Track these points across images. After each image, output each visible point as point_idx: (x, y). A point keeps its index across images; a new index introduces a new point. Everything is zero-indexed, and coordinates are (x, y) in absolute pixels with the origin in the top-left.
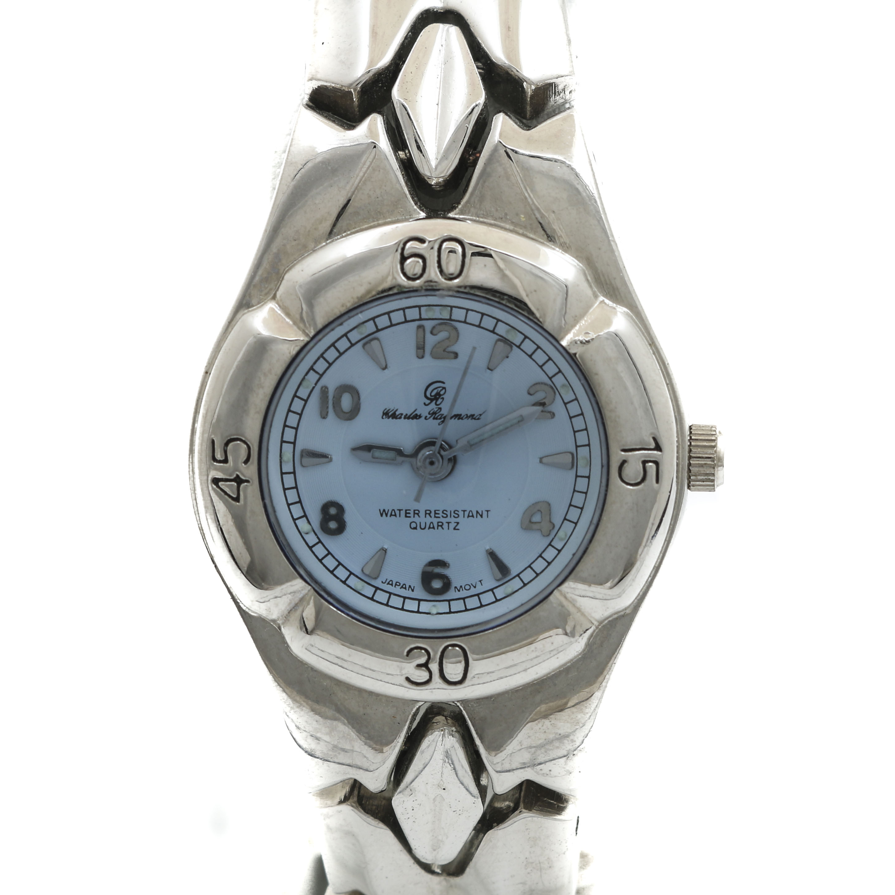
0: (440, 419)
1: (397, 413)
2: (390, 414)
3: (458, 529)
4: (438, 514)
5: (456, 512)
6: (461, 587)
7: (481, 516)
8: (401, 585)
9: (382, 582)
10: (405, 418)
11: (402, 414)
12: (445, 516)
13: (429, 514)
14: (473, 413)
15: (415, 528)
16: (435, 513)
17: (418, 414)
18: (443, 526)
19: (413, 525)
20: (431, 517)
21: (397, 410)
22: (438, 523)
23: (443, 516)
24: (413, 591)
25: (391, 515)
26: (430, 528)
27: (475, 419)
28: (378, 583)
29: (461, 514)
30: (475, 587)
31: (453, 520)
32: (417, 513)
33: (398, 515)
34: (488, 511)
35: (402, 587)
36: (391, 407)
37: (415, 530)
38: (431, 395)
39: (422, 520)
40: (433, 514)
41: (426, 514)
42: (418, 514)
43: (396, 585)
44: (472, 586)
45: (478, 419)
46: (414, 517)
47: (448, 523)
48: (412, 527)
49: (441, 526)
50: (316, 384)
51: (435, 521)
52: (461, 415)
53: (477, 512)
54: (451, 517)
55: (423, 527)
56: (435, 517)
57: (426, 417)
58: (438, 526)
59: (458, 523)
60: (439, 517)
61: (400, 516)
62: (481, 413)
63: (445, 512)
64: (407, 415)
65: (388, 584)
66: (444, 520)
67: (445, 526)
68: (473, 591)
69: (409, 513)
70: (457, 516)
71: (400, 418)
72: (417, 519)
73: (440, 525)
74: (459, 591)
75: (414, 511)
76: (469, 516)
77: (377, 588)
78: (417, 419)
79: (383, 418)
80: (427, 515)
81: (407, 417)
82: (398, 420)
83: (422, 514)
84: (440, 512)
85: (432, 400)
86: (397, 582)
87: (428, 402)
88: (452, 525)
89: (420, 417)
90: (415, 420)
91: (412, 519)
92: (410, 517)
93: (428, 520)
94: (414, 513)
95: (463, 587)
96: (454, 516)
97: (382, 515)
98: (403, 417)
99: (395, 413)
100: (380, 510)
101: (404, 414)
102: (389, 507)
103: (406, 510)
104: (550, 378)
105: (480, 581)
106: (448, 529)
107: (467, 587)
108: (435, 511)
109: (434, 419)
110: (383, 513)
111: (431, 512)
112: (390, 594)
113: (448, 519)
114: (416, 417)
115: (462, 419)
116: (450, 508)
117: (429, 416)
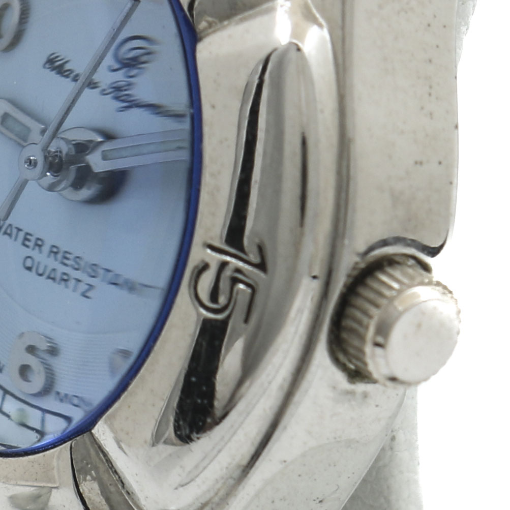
0: (123, 101)
1: (67, 67)
2: (56, 64)
3: (88, 298)
4: (68, 259)
5: (94, 267)
6: (66, 395)
10: (73, 79)
11: (72, 72)
12: (77, 266)
13: (56, 254)
15: (29, 269)
16: (64, 257)
17: (96, 81)
18: (68, 283)
19: (29, 263)
20: (56, 259)
21: (66, 62)
22: (63, 273)
23: (73, 266)
25: (5, 232)
29: (100, 273)
31: (86, 278)
32: (39, 244)
33: (14, 236)
38: (124, 57)
39: (43, 259)
40: (60, 257)
41: (51, 251)
42: (40, 246)
46: (34, 249)
47: (79, 281)
48: (27, 264)
51: (61, 269)
54: (84, 272)
55: (41, 271)
56: (62, 262)
57: (104, 90)
58: (62, 279)
59: (91, 287)
60: (67, 265)
61: (16, 239)
63: (78, 260)
64: (78, 75)
66: (73, 274)
67: (72, 283)
69: (29, 241)
70: (93, 274)
71: (67, 76)
72: (35, 253)
73: (65, 280)
75: (37, 239)
79: (44, 67)
80: (52, 255)
82: (63, 78)
83: (46, 249)
84: (72, 258)
85: (123, 65)
88: (83, 287)
92: (27, 246)
93: (52, 263)
94: (36, 244)
96: (89, 274)
98: (72, 75)
99: (62, 66)
101: (75, 73)
103: (27, 234)
106: (75, 291)
108: (65, 252)
111: (59, 251)
113: (79, 275)
117: (108, 90)
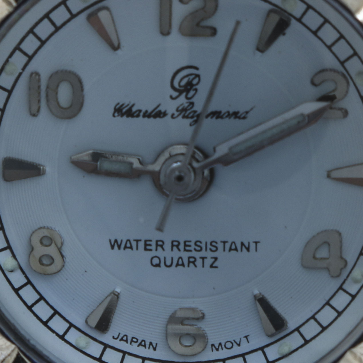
0: (192, 117)
2: (124, 110)
3: (216, 267)
4: (190, 246)
5: (214, 244)
6: (220, 344)
7: (248, 249)
8: (139, 341)
9: (113, 337)
10: (144, 116)
11: (140, 111)
12: (198, 248)
13: (177, 246)
14: (236, 110)
15: (158, 265)
16: (185, 245)
17: (163, 111)
18: (196, 263)
19: (156, 261)
20: (179, 250)
21: (133, 105)
22: (189, 258)
23: (195, 250)
24: (155, 349)
25: (125, 247)
26: (178, 265)
27: (239, 118)
28: (107, 338)
29: (220, 246)
30: (239, 345)
31: (209, 254)
32: (160, 244)
33: (134, 247)
34: (256, 243)
35: (140, 345)
36: (126, 100)
37: (158, 268)
38: (180, 86)
39: (168, 254)
40: (182, 247)
41: (173, 246)
42: (162, 246)
43: (132, 341)
44: (234, 344)
45: (244, 118)
46: (156, 250)
47: (203, 258)
48: (154, 263)
49: (193, 263)
50: (24, 69)
51: (185, 256)
53: (242, 244)
54: (206, 250)
55: (168, 263)
56: (185, 250)
57: (173, 114)
58: (189, 262)
59: (216, 259)
60: (190, 251)
61: (137, 249)
62: (248, 109)
63: (198, 244)
64: (146, 111)
65: (122, 339)
66: (197, 255)
67: (199, 262)
68: (236, 350)
69: (150, 245)
70: (214, 249)
71: (138, 116)
72: (160, 253)
73: (192, 261)
74: (217, 350)
75: (157, 241)
76: (230, 249)
77: (106, 346)
78: (160, 117)
79: (114, 116)
80: (175, 248)
81: (147, 115)
82: (135, 119)
83: (167, 246)
84: (192, 244)
85: (180, 92)
86: (133, 338)
87: (175, 94)
88: (208, 262)
89: (165, 114)
90: (158, 119)
91: (153, 253)
92: (151, 250)
93: (176, 254)
94: (157, 245)
95: (223, 344)
96: (211, 250)
97: (113, 247)
98: (142, 114)
99: (130, 110)
100: (110, 241)
101: (144, 111)
102: (122, 237)
103: (146, 241)
104: (342, 63)
105: (246, 337)
106: (203, 266)
107: (229, 345)
108: (185, 242)
109: (184, 117)
110: (115, 244)
111: (179, 243)
112: (124, 353)
113: (203, 254)
114: (158, 114)
115: (222, 117)
116: (205, 238)
117: (176, 114)
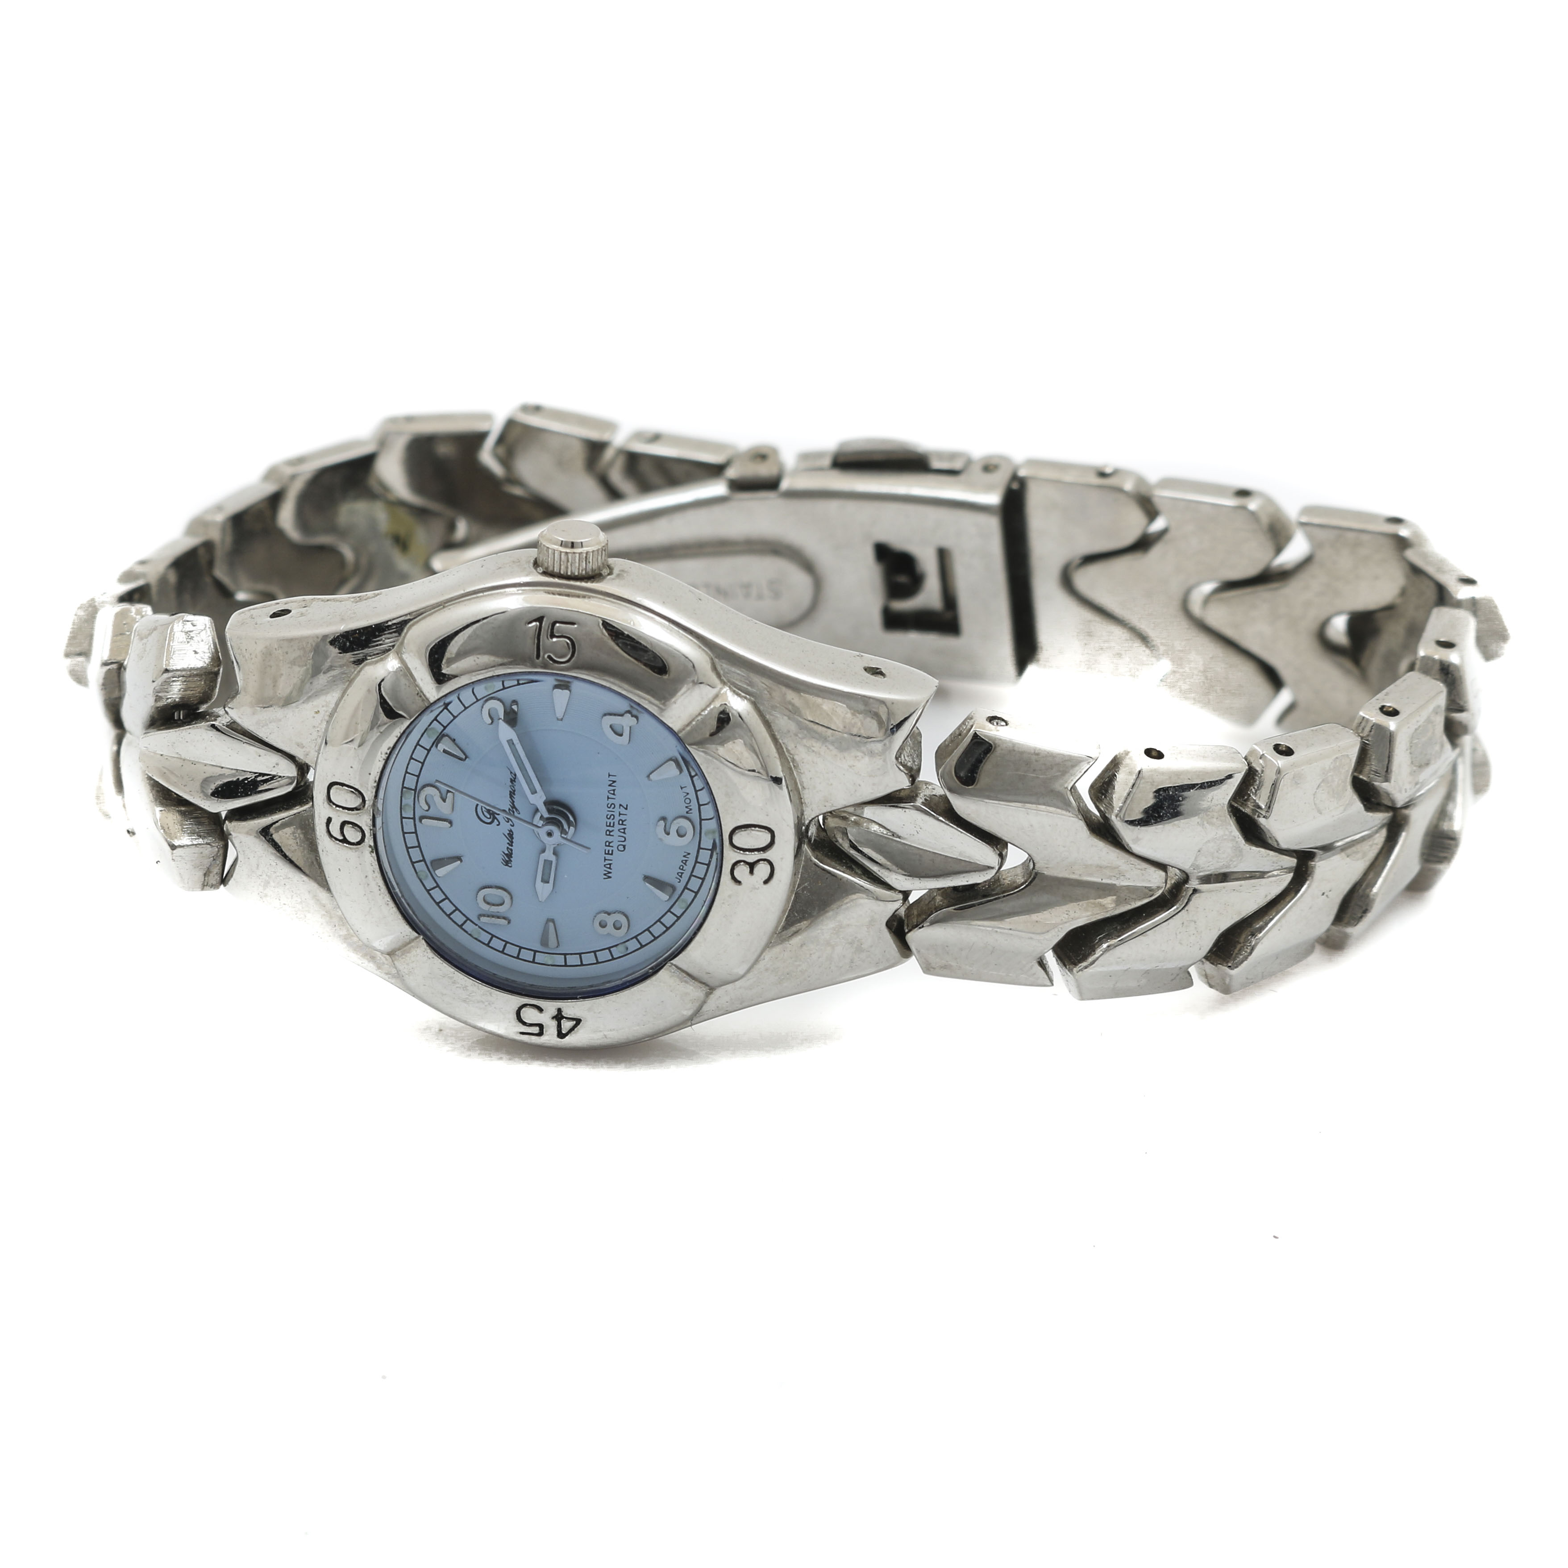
1: (506, 852)
2: (507, 859)
3: (627, 806)
4: (610, 823)
5: (609, 806)
6: (687, 807)
7: (614, 782)
8: (682, 864)
9: (679, 882)
10: (512, 846)
11: (508, 848)
12: (612, 817)
13: (610, 832)
14: (509, 780)
15: (624, 846)
16: (610, 826)
17: (508, 832)
18: (623, 820)
19: (621, 848)
20: (613, 831)
21: (503, 852)
22: (619, 824)
23: (613, 819)
24: (689, 854)
25: (610, 868)
26: (624, 833)
27: (515, 778)
28: (680, 887)
29: (611, 801)
30: (688, 794)
31: (617, 810)
32: (608, 844)
33: (610, 862)
34: (609, 775)
35: (685, 864)
36: (499, 858)
37: (626, 847)
38: (490, 818)
39: (616, 839)
40: (611, 829)
41: (609, 835)
42: (610, 843)
43: (682, 869)
44: (687, 797)
45: (515, 775)
46: (612, 847)
47: (620, 814)
48: (623, 849)
49: (623, 821)
50: (476, 925)
51: (617, 827)
52: (510, 792)
53: (610, 785)
54: (613, 812)
55: (623, 839)
56: (613, 826)
57: (511, 825)
58: (622, 824)
59: (620, 805)
60: (614, 823)
61: (611, 860)
62: (509, 773)
63: (608, 817)
64: (508, 843)
65: (681, 876)
66: (617, 818)
67: (623, 818)
68: (692, 796)
69: (609, 851)
70: (613, 806)
71: (512, 850)
72: (615, 844)
73: (622, 823)
74: (691, 809)
75: (606, 846)
76: (614, 794)
77: (686, 888)
78: (513, 834)
79: (511, 867)
80: (611, 834)
81: (511, 843)
82: (513, 852)
83: (610, 839)
84: (609, 821)
85: (495, 818)
86: (680, 868)
87: (496, 822)
88: (623, 811)
89: (511, 831)
90: (514, 836)
91: (615, 849)
92: (612, 851)
93: (616, 833)
94: (609, 846)
95: (687, 805)
96: (614, 808)
97: (610, 877)
98: (510, 847)
99: (507, 855)
100: (605, 879)
101: (508, 845)
102: (603, 870)
103: (605, 854)
104: (478, 700)
105: (682, 788)
106: (626, 815)
107: (688, 801)
108: (607, 826)
109: (513, 818)
110: (608, 875)
111: (608, 830)
112: (691, 875)
113: (617, 814)
114: (511, 835)
115: (514, 791)
116: (605, 811)
117: (510, 822)
